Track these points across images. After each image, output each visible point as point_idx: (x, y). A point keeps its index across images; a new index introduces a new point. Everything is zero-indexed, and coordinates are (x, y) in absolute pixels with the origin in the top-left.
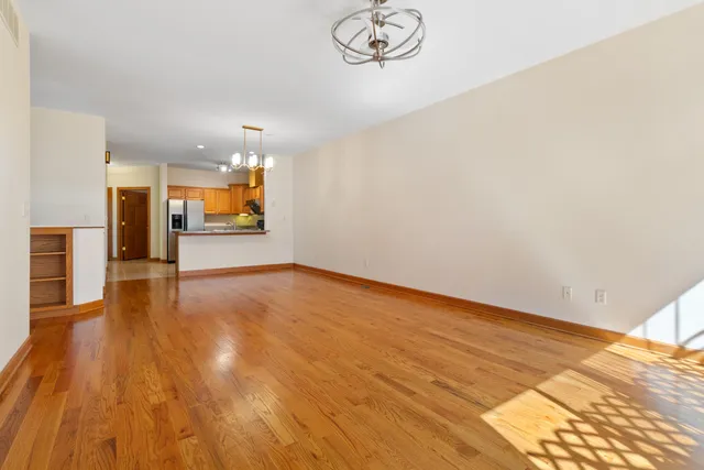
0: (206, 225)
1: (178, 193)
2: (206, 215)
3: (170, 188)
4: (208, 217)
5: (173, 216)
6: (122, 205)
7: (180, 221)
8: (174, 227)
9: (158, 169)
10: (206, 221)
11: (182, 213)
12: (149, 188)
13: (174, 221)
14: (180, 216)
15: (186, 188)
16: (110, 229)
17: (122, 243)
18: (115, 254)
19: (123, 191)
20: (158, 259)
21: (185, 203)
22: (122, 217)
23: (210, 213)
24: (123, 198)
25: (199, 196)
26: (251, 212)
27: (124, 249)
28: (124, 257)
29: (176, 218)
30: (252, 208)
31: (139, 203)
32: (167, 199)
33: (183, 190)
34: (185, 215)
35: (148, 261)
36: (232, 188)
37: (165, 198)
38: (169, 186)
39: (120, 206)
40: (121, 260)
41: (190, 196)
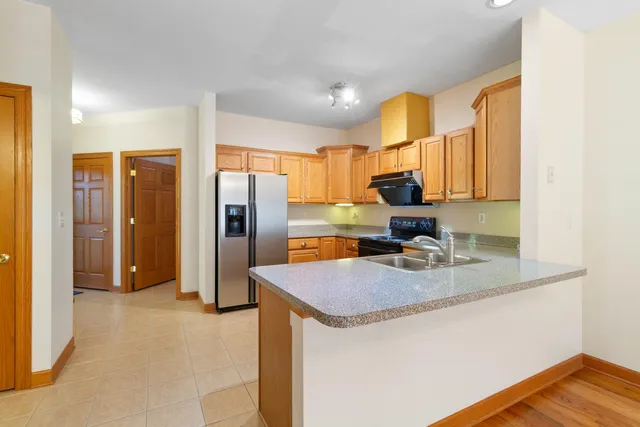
0: (291, 223)
1: (236, 161)
2: (291, 205)
3: (222, 150)
4: (295, 208)
5: (228, 207)
6: (130, 185)
7: (241, 219)
8: (229, 230)
10: (290, 217)
11: (245, 202)
12: (175, 154)
13: (230, 219)
14: (243, 208)
15: (247, 149)
16: (109, 233)
17: (129, 258)
18: (117, 281)
19: (131, 160)
20: (195, 295)
21: (252, 180)
22: (130, 209)
23: (298, 200)
24: (133, 173)
25: (272, 169)
26: (380, 200)
27: (134, 269)
28: (133, 285)
29: (233, 212)
30: (381, 192)
31: (163, 183)
32: (213, 171)
33: (244, 154)
34: (253, 206)
35: (178, 299)
36: (329, 153)
37: (210, 169)
38: (218, 146)
39: (126, 188)
40: (127, 292)
41: (256, 163)
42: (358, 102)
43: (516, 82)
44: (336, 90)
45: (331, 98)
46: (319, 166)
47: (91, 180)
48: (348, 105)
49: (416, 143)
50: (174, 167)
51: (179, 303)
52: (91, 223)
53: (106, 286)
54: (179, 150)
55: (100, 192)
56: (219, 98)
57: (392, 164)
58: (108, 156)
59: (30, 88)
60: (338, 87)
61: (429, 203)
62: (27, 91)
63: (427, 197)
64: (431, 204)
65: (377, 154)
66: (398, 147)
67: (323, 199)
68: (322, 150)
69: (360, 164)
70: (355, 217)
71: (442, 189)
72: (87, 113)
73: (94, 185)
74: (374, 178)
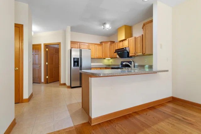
0: (92, 64)
1: (76, 46)
4: (93, 59)
5: (74, 59)
7: (78, 62)
8: (74, 65)
9: (65, 32)
10: (92, 62)
12: (59, 44)
13: (74, 62)
14: (78, 58)
15: (79, 42)
16: (40, 66)
17: (46, 74)
18: (43, 80)
19: (47, 46)
20: (65, 84)
21: (81, 51)
22: (46, 60)
23: (94, 57)
24: (47, 50)
25: (86, 48)
26: (118, 56)
27: (47, 77)
28: (47, 82)
29: (76, 60)
30: (118, 54)
31: (55, 52)
32: (70, 48)
33: (78, 44)
34: (81, 58)
35: (60, 85)
36: (103, 44)
37: (69, 48)
38: (71, 42)
39: (45, 54)
40: (45, 84)
41: (82, 47)
42: (110, 28)
43: (152, 21)
44: (104, 25)
45: (103, 27)
46: (100, 47)
47: (35, 52)
48: (108, 29)
49: (128, 39)
50: (59, 48)
51: (60, 86)
52: (35, 64)
53: (40, 82)
54: (60, 43)
55: (38, 55)
56: (71, 27)
57: (121, 46)
58: (40, 45)
59: (23, 25)
60: (105, 24)
61: (131, 57)
62: (22, 26)
63: (130, 55)
64: (132, 57)
65: (117, 43)
66: (122, 41)
67: (102, 57)
68: (101, 43)
69: (112, 46)
70: (111, 62)
71: (134, 52)
72: (35, 33)
73: (36, 53)
74: (116, 50)
